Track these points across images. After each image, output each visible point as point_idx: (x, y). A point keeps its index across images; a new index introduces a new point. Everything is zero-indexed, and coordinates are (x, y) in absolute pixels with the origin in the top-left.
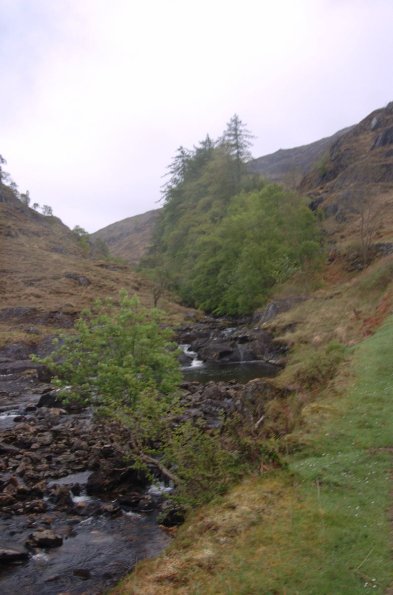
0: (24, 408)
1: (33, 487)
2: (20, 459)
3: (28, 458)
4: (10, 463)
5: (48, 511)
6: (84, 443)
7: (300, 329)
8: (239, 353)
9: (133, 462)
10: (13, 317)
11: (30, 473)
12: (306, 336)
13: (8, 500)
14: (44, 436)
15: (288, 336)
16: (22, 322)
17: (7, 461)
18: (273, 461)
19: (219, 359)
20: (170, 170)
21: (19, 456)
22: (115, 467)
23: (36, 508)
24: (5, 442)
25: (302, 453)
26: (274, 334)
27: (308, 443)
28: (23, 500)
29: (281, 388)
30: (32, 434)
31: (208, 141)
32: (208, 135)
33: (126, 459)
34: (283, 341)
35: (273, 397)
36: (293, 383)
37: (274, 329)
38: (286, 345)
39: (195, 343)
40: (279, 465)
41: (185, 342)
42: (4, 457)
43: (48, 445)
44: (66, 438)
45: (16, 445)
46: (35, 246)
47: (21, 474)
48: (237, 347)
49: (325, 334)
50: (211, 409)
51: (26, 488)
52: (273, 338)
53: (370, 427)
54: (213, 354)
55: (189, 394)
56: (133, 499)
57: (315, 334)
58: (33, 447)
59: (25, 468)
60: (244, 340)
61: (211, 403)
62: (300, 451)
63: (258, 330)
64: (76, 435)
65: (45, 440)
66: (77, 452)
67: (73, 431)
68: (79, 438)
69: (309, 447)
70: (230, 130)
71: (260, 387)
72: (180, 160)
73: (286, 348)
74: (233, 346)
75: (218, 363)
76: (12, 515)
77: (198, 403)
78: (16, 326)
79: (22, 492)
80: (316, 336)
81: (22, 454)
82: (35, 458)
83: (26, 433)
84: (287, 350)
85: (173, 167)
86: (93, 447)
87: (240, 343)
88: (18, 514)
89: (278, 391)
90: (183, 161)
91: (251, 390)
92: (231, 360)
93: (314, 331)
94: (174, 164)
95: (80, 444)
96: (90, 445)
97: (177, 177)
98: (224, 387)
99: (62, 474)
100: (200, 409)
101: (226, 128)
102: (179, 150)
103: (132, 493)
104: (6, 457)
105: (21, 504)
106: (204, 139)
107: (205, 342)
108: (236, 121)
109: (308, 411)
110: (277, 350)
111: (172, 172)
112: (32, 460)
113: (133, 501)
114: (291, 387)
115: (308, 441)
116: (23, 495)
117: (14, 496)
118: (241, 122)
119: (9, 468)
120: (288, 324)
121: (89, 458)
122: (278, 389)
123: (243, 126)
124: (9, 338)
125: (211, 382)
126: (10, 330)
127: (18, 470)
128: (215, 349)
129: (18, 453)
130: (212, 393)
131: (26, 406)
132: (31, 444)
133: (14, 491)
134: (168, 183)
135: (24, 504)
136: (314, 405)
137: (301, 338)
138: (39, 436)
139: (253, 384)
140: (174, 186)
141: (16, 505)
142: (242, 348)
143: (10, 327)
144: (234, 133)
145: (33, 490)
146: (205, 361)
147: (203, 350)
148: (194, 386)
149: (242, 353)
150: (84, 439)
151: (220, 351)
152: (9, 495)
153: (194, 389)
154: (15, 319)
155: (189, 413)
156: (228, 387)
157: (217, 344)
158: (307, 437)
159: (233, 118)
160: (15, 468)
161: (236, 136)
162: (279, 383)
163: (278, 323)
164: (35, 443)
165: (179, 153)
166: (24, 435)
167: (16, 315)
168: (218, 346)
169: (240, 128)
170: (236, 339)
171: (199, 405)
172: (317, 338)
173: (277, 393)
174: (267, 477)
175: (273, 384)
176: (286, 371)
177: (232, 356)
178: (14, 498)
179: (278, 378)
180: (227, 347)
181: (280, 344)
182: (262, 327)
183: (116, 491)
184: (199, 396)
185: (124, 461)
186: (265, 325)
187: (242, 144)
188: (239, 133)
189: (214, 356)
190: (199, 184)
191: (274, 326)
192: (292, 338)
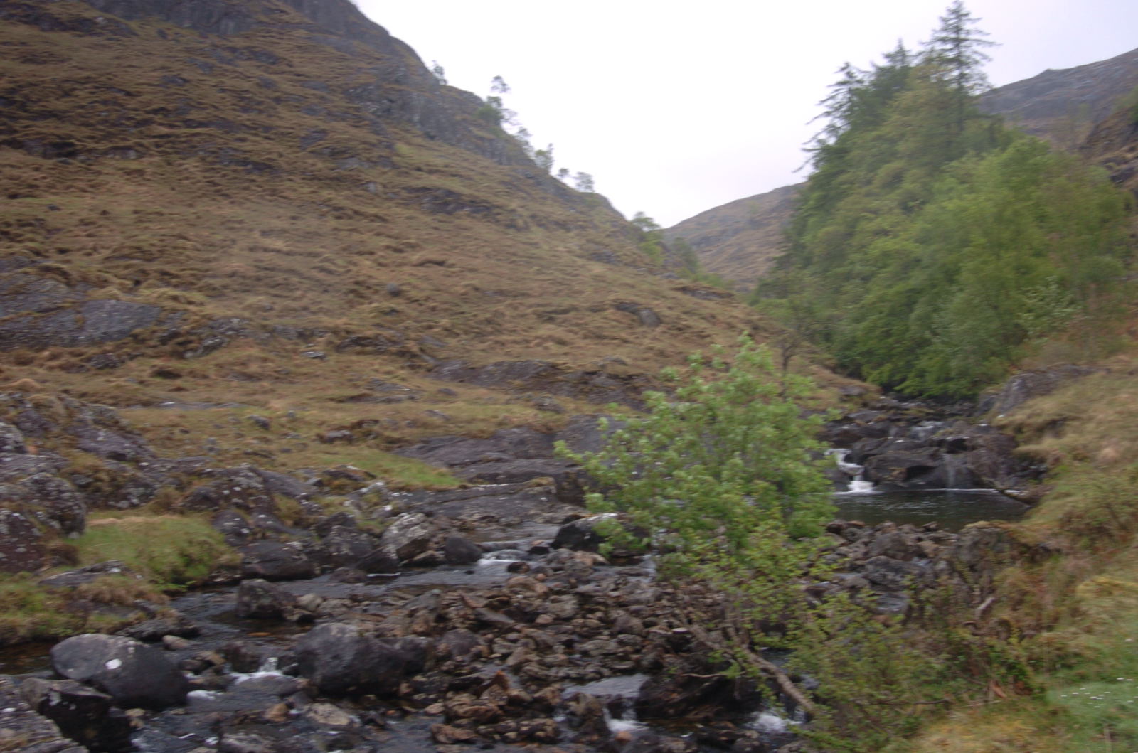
0: (527, 548)
1: (537, 695)
2: (514, 641)
3: (530, 640)
4: (496, 647)
5: (561, 741)
6: (636, 622)
7: (1074, 432)
8: (946, 472)
9: (727, 665)
10: (515, 379)
11: (533, 668)
12: (1085, 446)
13: (490, 714)
14: (560, 601)
15: (1048, 444)
16: (530, 389)
17: (491, 642)
18: (1016, 680)
19: (904, 480)
20: (824, 109)
21: (513, 636)
22: (692, 670)
23: (540, 734)
24: (490, 606)
25: (1074, 672)
26: (1019, 437)
27: (1088, 654)
28: (517, 716)
29: (1031, 544)
30: (539, 597)
31: (901, 53)
32: (900, 41)
33: (715, 658)
34: (1037, 453)
36: (1055, 535)
37: (1019, 429)
38: (1042, 461)
39: (858, 445)
40: (1027, 690)
41: (839, 444)
42: (485, 634)
43: (568, 620)
44: (603, 608)
45: (510, 614)
46: (561, 249)
47: (516, 669)
48: (941, 458)
49: (1126, 444)
50: (884, 576)
51: (523, 694)
52: (1017, 445)
54: (894, 471)
55: (842, 545)
56: (724, 735)
57: (1104, 443)
58: (542, 619)
59: (523, 658)
60: (957, 447)
61: (885, 565)
62: (1070, 667)
63: (987, 429)
64: (622, 605)
65: (564, 610)
66: (621, 636)
67: (618, 597)
68: (627, 610)
69: (1091, 660)
70: (944, 30)
71: (987, 539)
72: (845, 89)
73: (1043, 467)
75: (901, 487)
76: (495, 741)
77: (859, 562)
78: (520, 396)
79: (514, 701)
80: (1107, 447)
81: (519, 631)
82: (544, 641)
83: (529, 594)
84: (1043, 472)
85: (830, 102)
86: (653, 629)
87: (948, 452)
88: (506, 741)
89: (1024, 549)
90: (850, 91)
91: (969, 543)
92: (930, 484)
93: (1102, 437)
94: (832, 98)
95: (627, 622)
96: (648, 625)
97: (839, 123)
98: (914, 536)
99: (592, 675)
100: (864, 573)
101: (938, 25)
102: (843, 69)
103: (722, 724)
104: (490, 636)
105: (512, 723)
106: (892, 49)
107: (879, 445)
108: (959, 14)
109: (1089, 591)
110: (1024, 469)
111: (828, 114)
112: (537, 643)
113: (724, 738)
114: (1052, 544)
115: (1089, 648)
116: (516, 707)
117: (501, 707)
119: (493, 656)
120: (1049, 418)
121: (644, 651)
122: (1025, 545)
123: (973, 21)
124: (506, 418)
125: (887, 524)
126: (507, 403)
127: (511, 661)
128: (897, 461)
129: (512, 630)
130: (889, 545)
131: (529, 543)
132: (537, 614)
133: (501, 699)
134: (819, 134)
135: (518, 723)
136: (1103, 579)
137: (1074, 449)
138: (553, 601)
139: (974, 532)
140: (832, 141)
141: (503, 723)
142: (952, 463)
143: (508, 397)
144: (953, 36)
145: (536, 700)
146: (876, 483)
147: (874, 460)
148: (854, 530)
149: (951, 472)
150: (636, 613)
151: (908, 465)
152: (492, 706)
153: (854, 534)
154: (518, 382)
155: (842, 580)
156: (920, 535)
157: (901, 452)
158: (1085, 640)
159: (953, 7)
160: (504, 657)
161: (958, 42)
162: (1028, 533)
163: (1030, 417)
164: (544, 613)
165: (842, 77)
166: (525, 598)
167: (520, 376)
168: (905, 455)
169: (967, 26)
170: (941, 443)
171: (862, 566)
172: (1108, 452)
173: (1022, 553)
174: (1001, 711)
175: (1015, 536)
176: (1043, 511)
177: (931, 477)
178: (500, 712)
179: (1026, 524)
180: (921, 457)
181: (1029, 458)
182: (993, 425)
183: (691, 716)
184: (863, 549)
185: (711, 661)
186: (1001, 418)
187: (969, 57)
188: (963, 36)
189: (895, 473)
190: (879, 138)
191: (1019, 422)
192: (1056, 447)
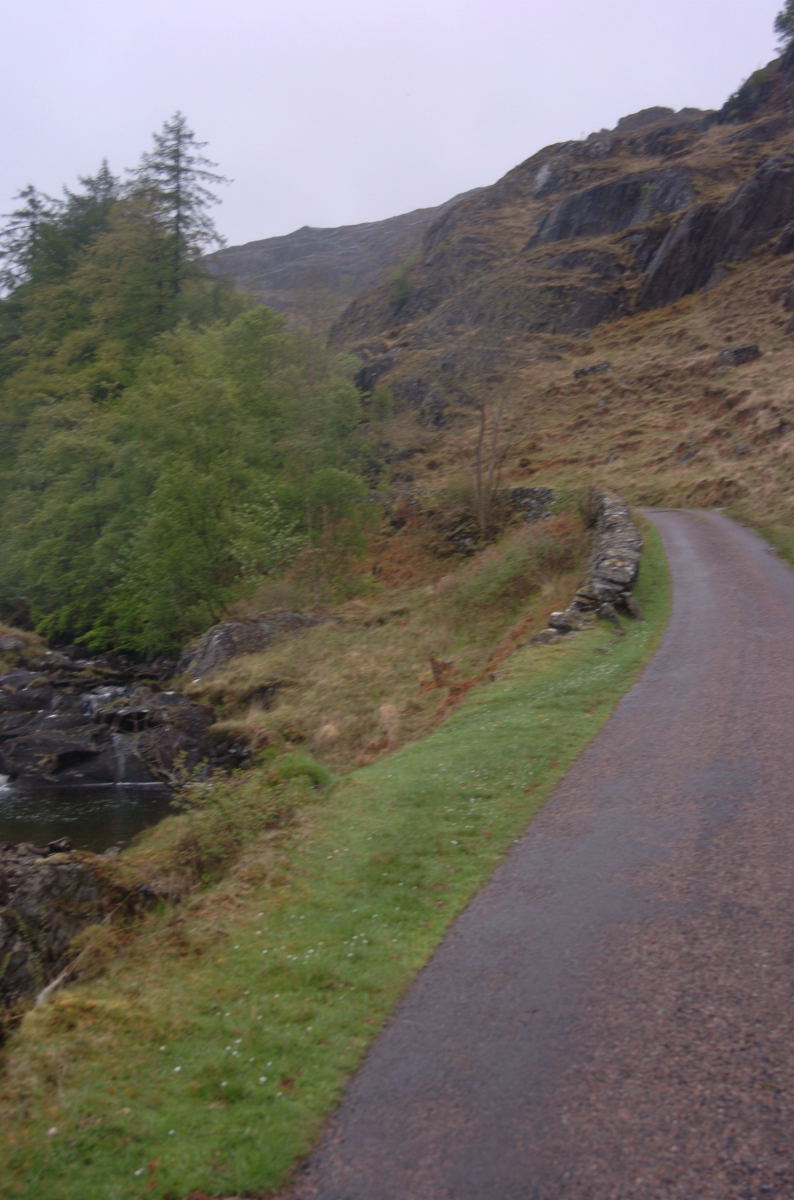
7: (288, 703)
8: (116, 760)
12: (300, 722)
15: (254, 719)
19: (55, 772)
26: (218, 709)
31: (106, 178)
32: (105, 163)
34: (238, 732)
35: (102, 912)
37: (218, 698)
38: (245, 742)
48: (110, 741)
49: (352, 719)
52: (214, 722)
53: (233, 1097)
54: (40, 758)
57: (324, 718)
60: (127, 724)
63: (174, 699)
70: (160, 154)
71: (64, 880)
72: (26, 222)
73: (245, 751)
74: (98, 738)
75: (49, 782)
80: (327, 722)
84: (247, 757)
87: (118, 732)
89: (119, 895)
90: (33, 226)
91: (37, 888)
92: (90, 777)
93: (321, 710)
94: (8, 233)
97: (15, 269)
101: (151, 147)
102: (24, 194)
106: (94, 174)
107: (24, 721)
108: (179, 133)
110: (219, 755)
114: (159, 885)
118: (190, 136)
120: (257, 685)
122: (119, 889)
123: (198, 145)
128: (46, 745)
137: (286, 725)
139: (45, 871)
142: (126, 746)
144: (170, 162)
146: (14, 776)
147: (14, 743)
151: (61, 750)
157: (55, 731)
159: (172, 123)
161: (176, 171)
162: (126, 870)
163: (232, 682)
165: (23, 205)
168: (58, 735)
169: (190, 151)
170: (111, 718)
172: (329, 730)
173: (114, 901)
175: (106, 875)
177: (93, 767)
179: (126, 857)
180: (82, 739)
181: (228, 739)
182: (185, 692)
186: (196, 684)
187: (190, 195)
188: (183, 164)
189: (41, 763)
190: (68, 294)
191: (218, 688)
192: (263, 724)
